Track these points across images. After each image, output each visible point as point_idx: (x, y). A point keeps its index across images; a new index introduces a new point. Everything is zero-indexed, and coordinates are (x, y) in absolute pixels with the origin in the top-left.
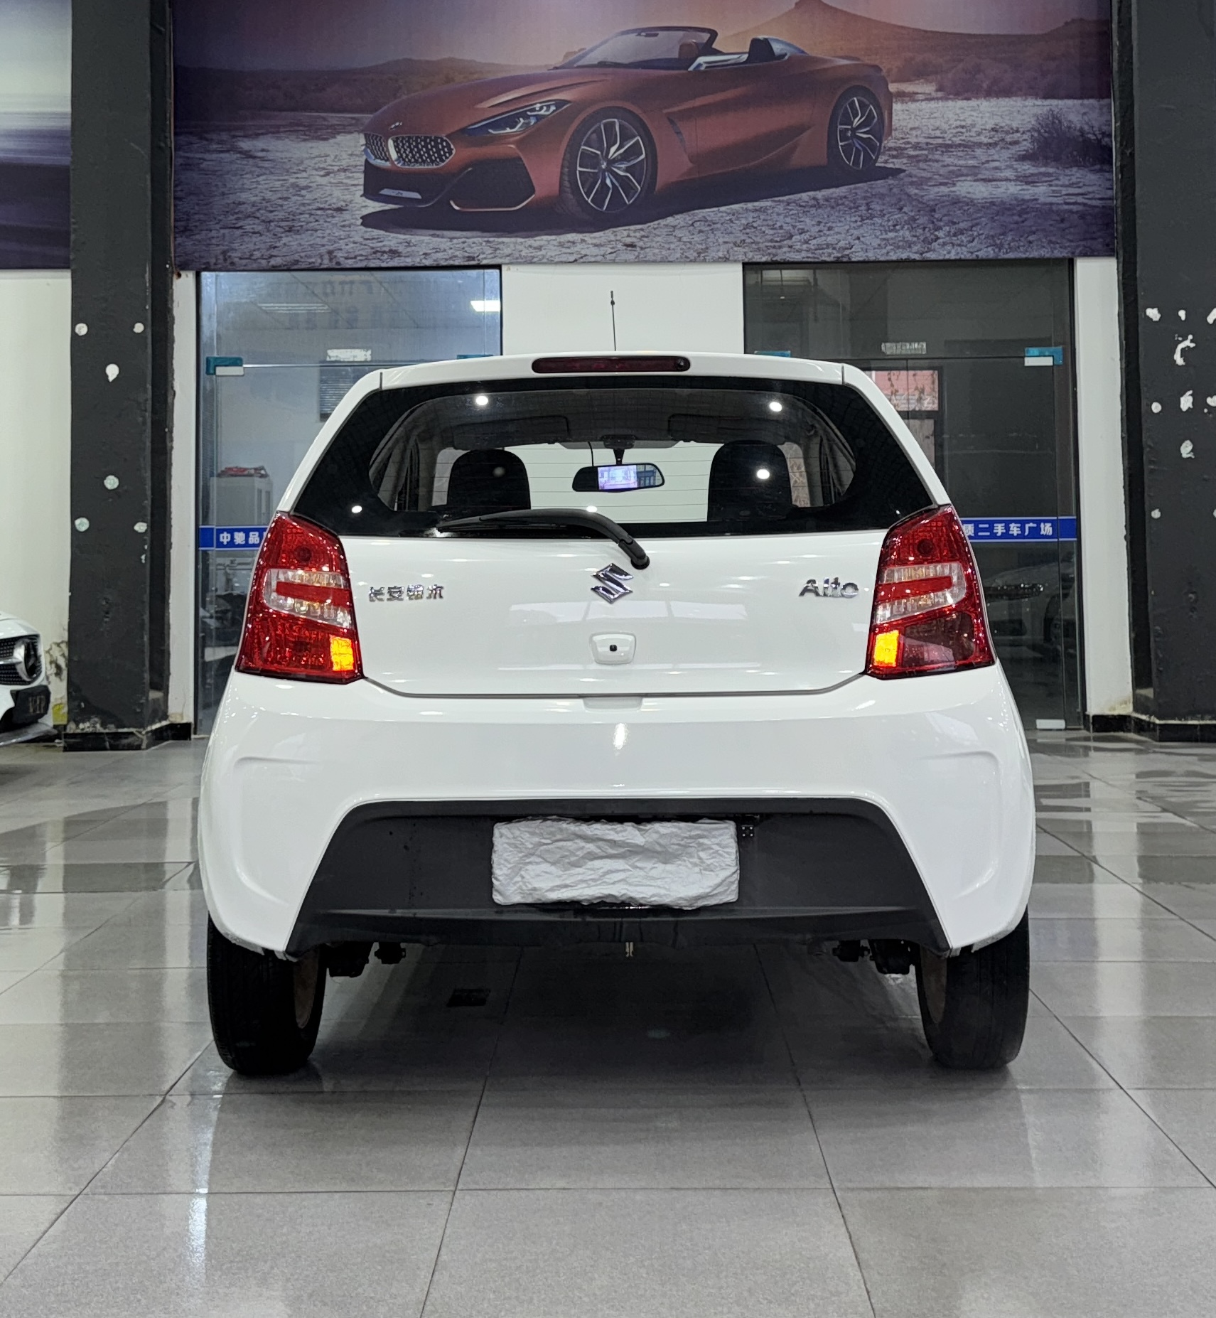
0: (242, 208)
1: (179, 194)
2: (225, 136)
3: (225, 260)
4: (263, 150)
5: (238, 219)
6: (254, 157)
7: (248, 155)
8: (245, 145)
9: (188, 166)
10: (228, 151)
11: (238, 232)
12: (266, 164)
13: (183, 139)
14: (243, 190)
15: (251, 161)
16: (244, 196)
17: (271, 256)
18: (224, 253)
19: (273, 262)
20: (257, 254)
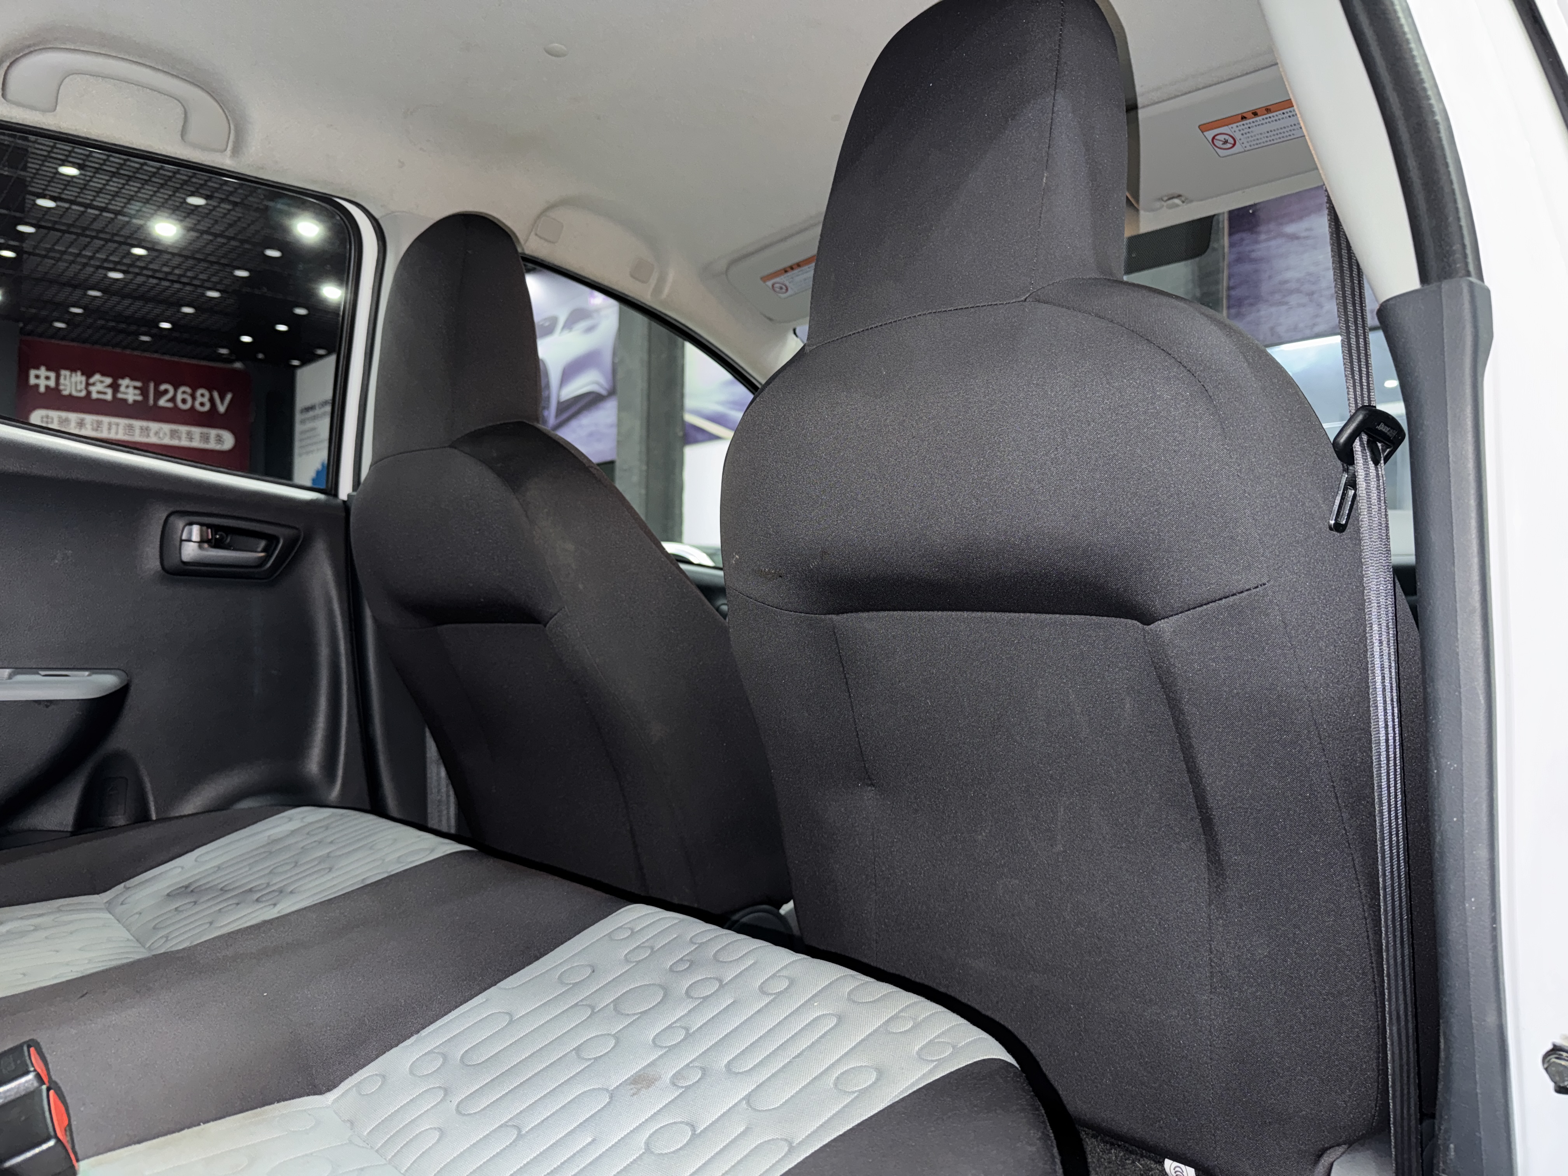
0: (1287, 286)
1: (1231, 284)
2: (1272, 226)
3: (1272, 335)
4: (1307, 230)
5: (1285, 296)
6: (1298, 238)
7: (1294, 237)
8: (1290, 229)
9: (1240, 260)
10: (1275, 238)
11: (1285, 308)
12: (1310, 242)
13: (1237, 237)
14: (1288, 269)
15: (1296, 242)
16: (1289, 275)
17: (1314, 325)
18: (1272, 329)
19: (1317, 329)
20: (1301, 325)
